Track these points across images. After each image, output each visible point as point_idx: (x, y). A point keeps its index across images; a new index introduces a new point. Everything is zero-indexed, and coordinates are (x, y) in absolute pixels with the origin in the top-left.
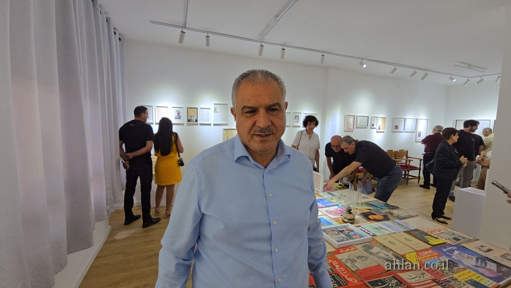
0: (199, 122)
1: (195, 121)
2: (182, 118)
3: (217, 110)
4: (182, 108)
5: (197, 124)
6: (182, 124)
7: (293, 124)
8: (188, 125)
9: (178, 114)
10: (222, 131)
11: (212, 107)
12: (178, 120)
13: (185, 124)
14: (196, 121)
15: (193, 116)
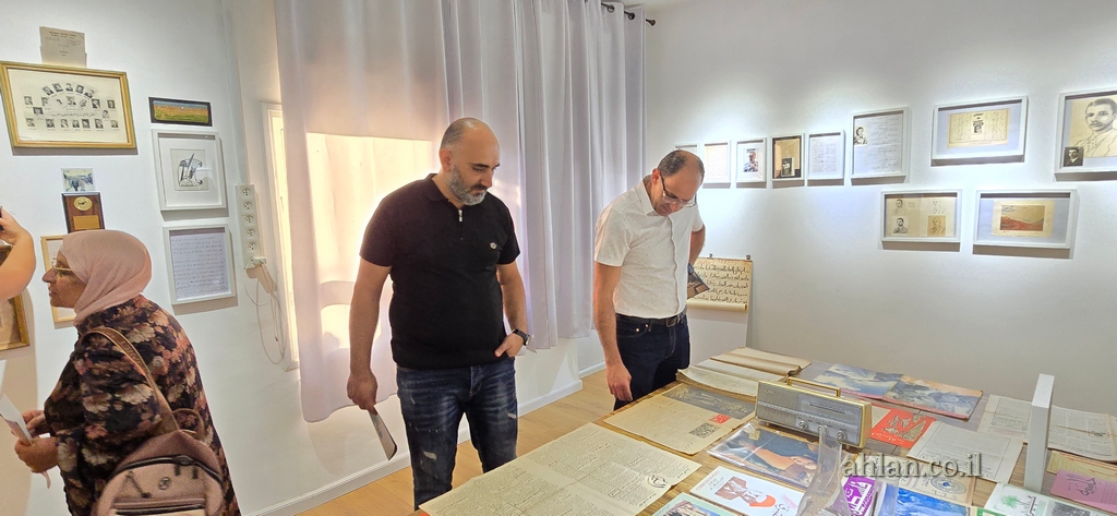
0: (806, 176)
1: (793, 174)
2: (761, 166)
3: (865, 134)
4: (761, 141)
5: (801, 183)
6: (761, 185)
8: (776, 185)
9: (752, 158)
10: (880, 200)
11: (846, 126)
12: (751, 173)
13: (769, 184)
14: (798, 173)
15: (789, 161)
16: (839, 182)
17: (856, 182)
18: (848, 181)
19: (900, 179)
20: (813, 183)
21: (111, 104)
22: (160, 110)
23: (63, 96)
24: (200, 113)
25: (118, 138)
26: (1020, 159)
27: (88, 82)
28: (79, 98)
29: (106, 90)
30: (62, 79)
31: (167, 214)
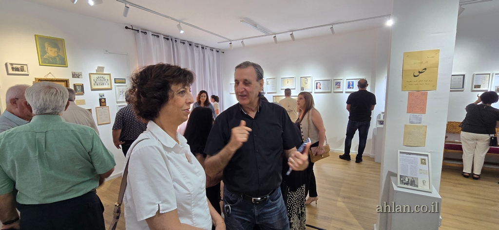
3: (269, 83)
7: (334, 90)
21: (108, 80)
22: (116, 81)
23: (99, 79)
24: (123, 81)
25: (109, 87)
26: (295, 89)
27: (104, 76)
28: (102, 79)
29: (107, 77)
30: (99, 76)
31: (117, 102)
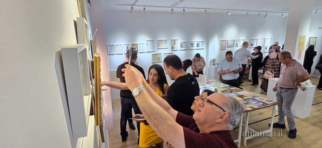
1: (136, 51)
3: (148, 44)
4: (129, 44)
9: (127, 48)
15: (135, 49)
16: (144, 52)
17: (147, 52)
18: (146, 52)
19: (153, 52)
20: (140, 53)
26: (167, 48)
